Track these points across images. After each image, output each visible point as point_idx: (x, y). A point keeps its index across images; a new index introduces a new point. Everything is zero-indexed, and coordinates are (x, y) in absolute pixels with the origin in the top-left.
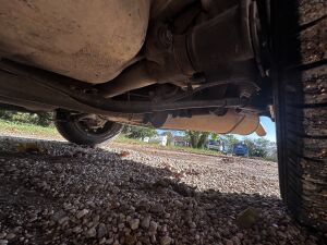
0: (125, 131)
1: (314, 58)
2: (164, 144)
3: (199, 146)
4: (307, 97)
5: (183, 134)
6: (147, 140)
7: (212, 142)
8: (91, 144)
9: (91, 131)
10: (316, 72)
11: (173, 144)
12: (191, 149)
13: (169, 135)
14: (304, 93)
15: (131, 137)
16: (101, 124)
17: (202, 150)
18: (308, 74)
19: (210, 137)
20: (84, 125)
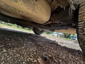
0: (46, 32)
1: (80, 20)
2: (56, 36)
3: (67, 38)
4: (79, 27)
5: (62, 34)
6: (51, 34)
7: (73, 37)
8: (39, 34)
9: (39, 32)
10: (80, 23)
11: (59, 36)
12: (65, 38)
13: (58, 34)
14: (78, 26)
15: (47, 33)
16: (41, 30)
17: (68, 39)
18: (79, 23)
19: (72, 35)
20: (38, 30)
